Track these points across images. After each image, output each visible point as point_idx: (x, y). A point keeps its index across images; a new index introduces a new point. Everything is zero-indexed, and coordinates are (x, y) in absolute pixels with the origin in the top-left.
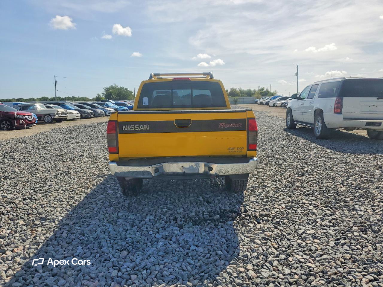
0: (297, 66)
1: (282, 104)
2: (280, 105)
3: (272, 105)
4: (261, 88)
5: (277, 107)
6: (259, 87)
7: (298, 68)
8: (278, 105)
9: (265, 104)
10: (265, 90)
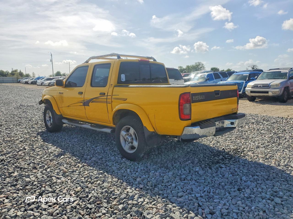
0: (51, 54)
1: (50, 83)
2: (47, 84)
3: (40, 84)
4: (14, 70)
5: (45, 85)
6: (13, 69)
7: (51, 55)
8: (46, 84)
9: (30, 83)
10: (19, 71)
